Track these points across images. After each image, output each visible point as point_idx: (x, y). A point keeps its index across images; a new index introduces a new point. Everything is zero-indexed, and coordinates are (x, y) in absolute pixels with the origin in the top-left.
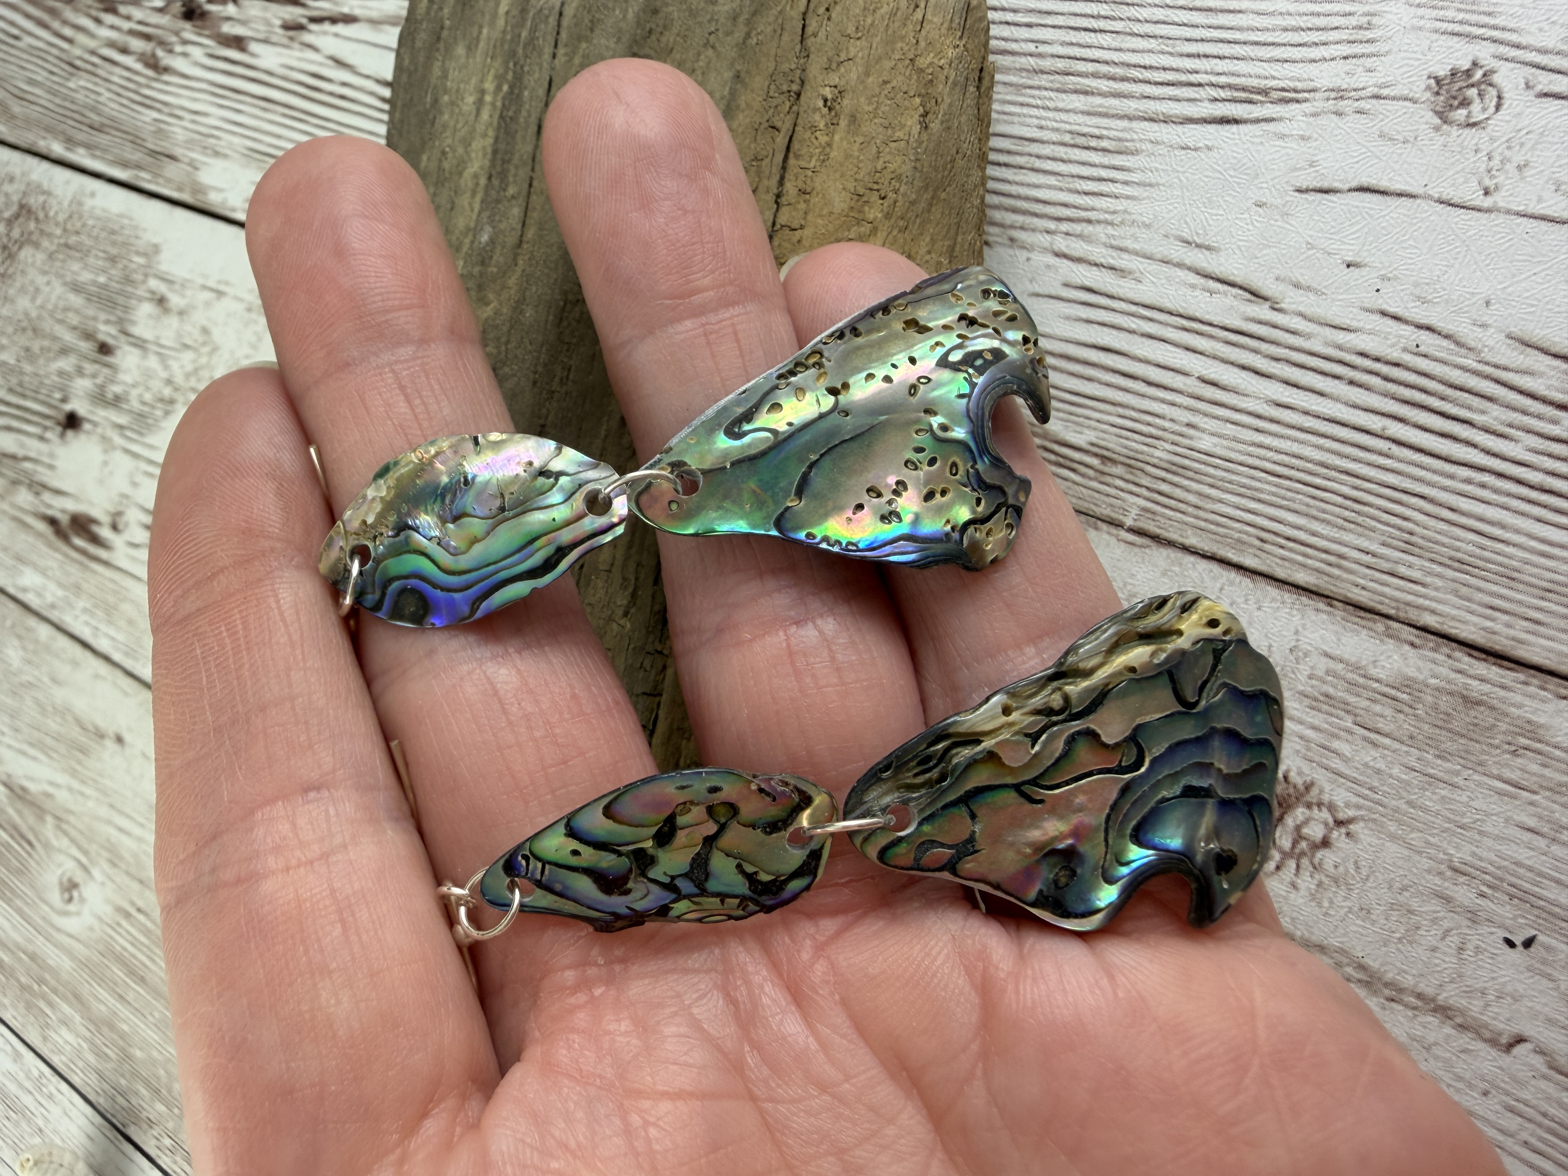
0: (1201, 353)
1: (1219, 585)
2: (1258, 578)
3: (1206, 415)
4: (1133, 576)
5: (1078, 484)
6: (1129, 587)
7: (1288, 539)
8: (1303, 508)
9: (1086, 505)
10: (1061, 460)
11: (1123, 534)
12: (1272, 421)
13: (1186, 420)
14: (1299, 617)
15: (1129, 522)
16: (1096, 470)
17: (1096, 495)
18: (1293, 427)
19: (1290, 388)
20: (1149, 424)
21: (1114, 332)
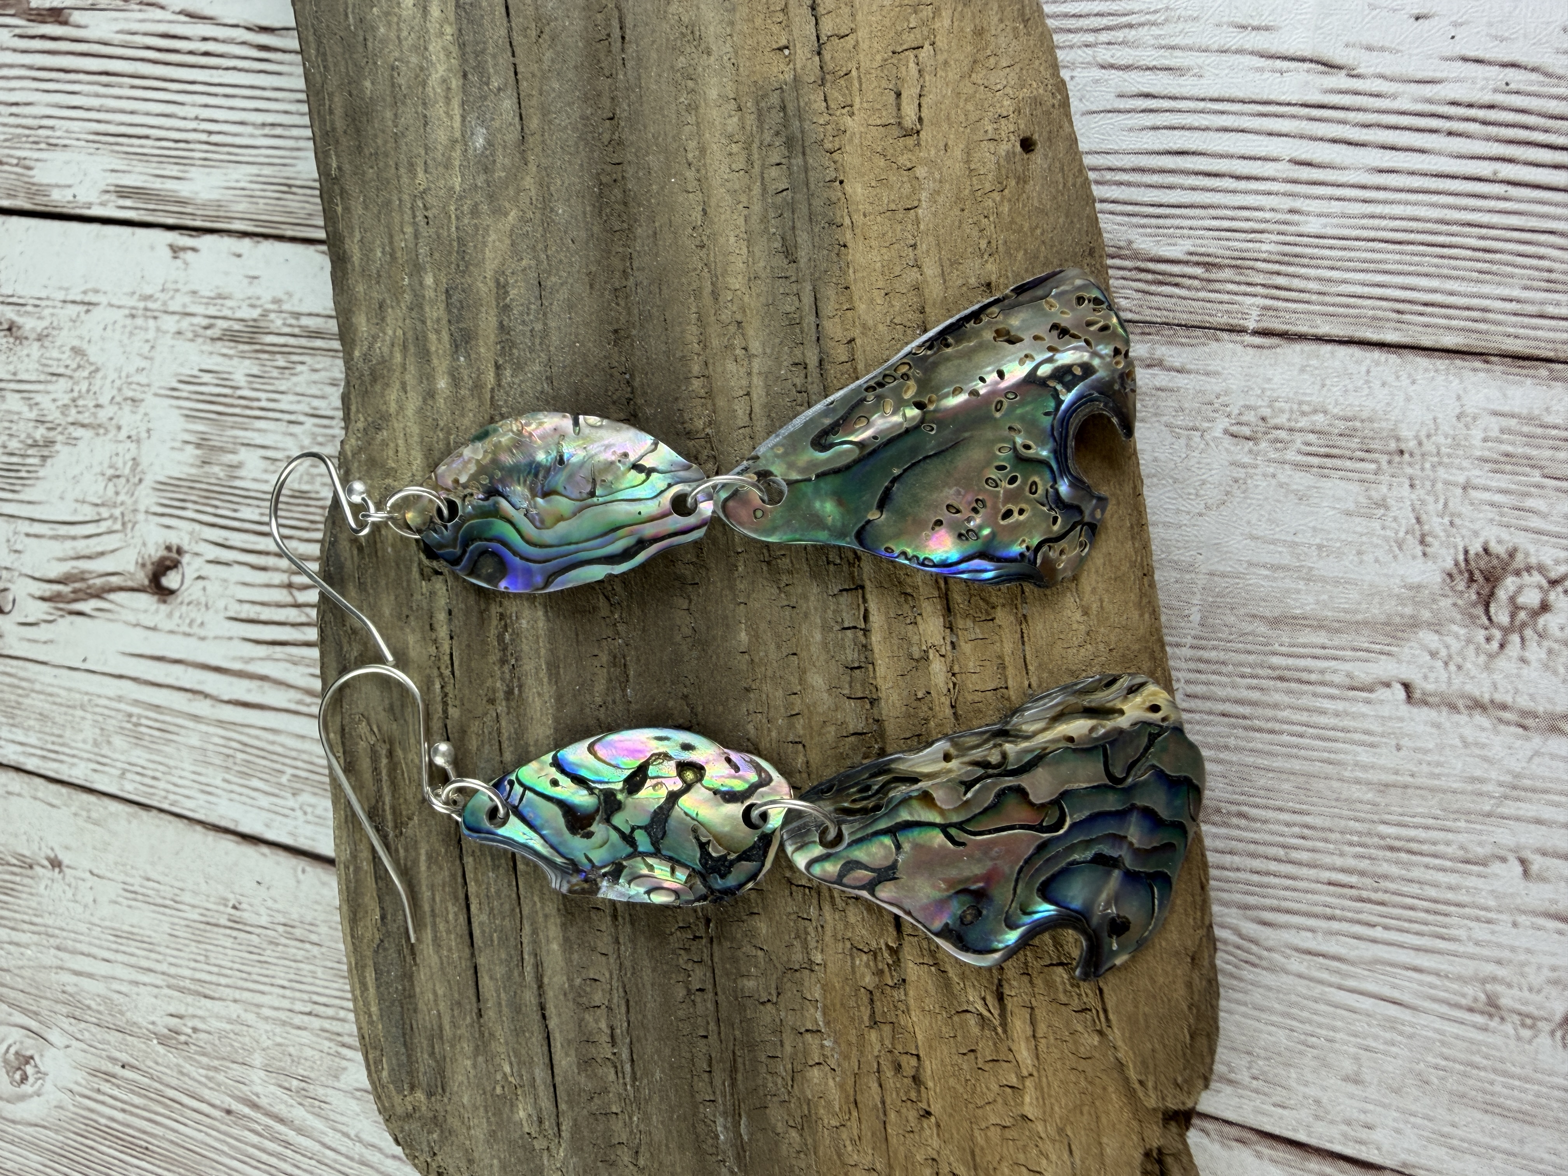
0: (1286, 135)
1: (1363, 369)
2: (1406, 351)
3: (1307, 197)
4: (1269, 380)
5: (1185, 298)
6: (1268, 393)
7: (1426, 304)
8: (1433, 270)
9: (1199, 318)
10: (1160, 277)
11: (1248, 339)
12: (1378, 188)
13: (1287, 207)
14: (1457, 381)
15: (1251, 325)
16: (1202, 280)
17: (1208, 305)
18: (1401, 190)
19: (1388, 152)
20: (1248, 220)
21: (1187, 133)
